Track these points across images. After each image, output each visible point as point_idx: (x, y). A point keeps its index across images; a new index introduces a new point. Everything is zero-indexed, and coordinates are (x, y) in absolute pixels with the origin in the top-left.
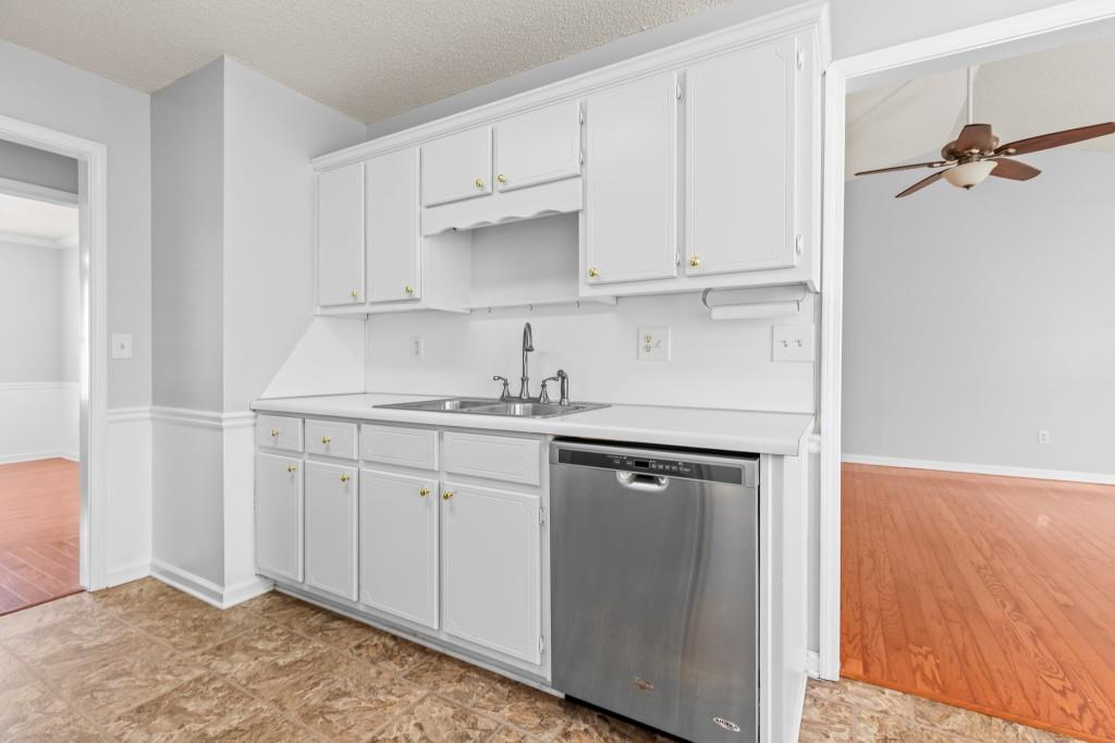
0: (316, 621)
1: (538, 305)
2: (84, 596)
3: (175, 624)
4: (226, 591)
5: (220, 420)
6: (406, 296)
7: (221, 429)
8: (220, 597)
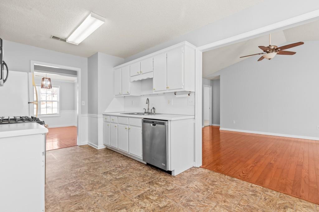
0: (112, 152)
1: (151, 95)
2: (78, 146)
3: (90, 151)
4: (98, 147)
5: (97, 116)
6: (127, 93)
7: (97, 118)
8: (97, 147)
